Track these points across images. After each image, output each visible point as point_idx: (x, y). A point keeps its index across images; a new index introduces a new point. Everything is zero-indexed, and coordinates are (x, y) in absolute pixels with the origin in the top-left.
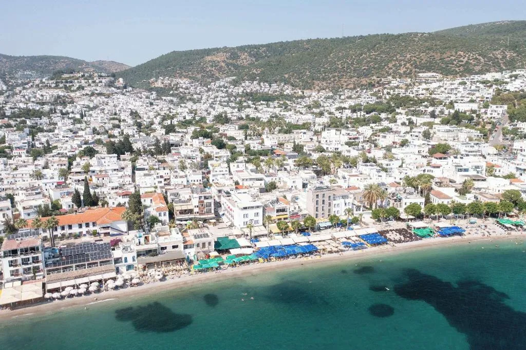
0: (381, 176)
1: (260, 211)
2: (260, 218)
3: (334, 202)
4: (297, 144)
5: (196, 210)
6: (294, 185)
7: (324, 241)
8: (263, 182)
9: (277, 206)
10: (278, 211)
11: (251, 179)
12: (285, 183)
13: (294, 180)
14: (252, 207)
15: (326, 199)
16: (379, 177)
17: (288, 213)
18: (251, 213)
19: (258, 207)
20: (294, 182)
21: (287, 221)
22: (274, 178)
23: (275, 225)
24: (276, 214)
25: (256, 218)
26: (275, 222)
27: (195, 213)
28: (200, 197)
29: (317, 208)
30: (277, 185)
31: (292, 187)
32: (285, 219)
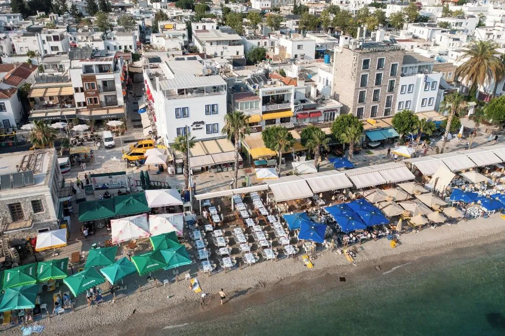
0: (458, 40)
1: (221, 100)
2: (220, 119)
3: (404, 81)
4: (299, 5)
5: (80, 97)
6: (299, 53)
7: (394, 185)
8: (241, 49)
9: (265, 89)
10: (266, 101)
11: (219, 42)
12: (282, 49)
13: (300, 43)
14: (200, 91)
15: (386, 74)
16: (455, 42)
17: (292, 106)
18: (197, 106)
19: (216, 89)
20: (299, 47)
21: (288, 125)
22: (262, 42)
23: (258, 136)
24: (261, 107)
25: (210, 119)
26: (259, 129)
27: (79, 104)
28: (88, 69)
29: (362, 94)
30: (267, 53)
31: (296, 56)
32: (283, 120)
